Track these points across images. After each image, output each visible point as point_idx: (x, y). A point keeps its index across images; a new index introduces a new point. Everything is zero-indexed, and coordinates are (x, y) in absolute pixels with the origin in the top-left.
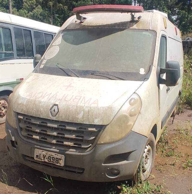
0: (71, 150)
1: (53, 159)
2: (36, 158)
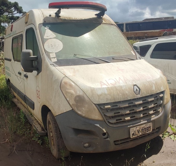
0: (152, 116)
1: (145, 129)
2: (132, 136)
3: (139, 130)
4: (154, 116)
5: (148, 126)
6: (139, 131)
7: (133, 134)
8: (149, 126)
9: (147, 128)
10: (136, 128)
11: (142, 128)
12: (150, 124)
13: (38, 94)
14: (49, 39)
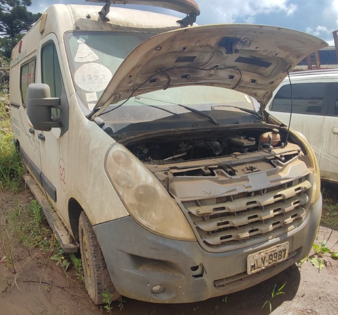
0: (290, 228)
1: (275, 255)
2: (251, 270)
3: (265, 257)
4: (292, 226)
5: (280, 249)
6: (263, 259)
7: (253, 267)
8: (283, 248)
9: (279, 252)
10: (260, 253)
11: (270, 253)
12: (286, 245)
13: (61, 175)
14: (84, 63)
